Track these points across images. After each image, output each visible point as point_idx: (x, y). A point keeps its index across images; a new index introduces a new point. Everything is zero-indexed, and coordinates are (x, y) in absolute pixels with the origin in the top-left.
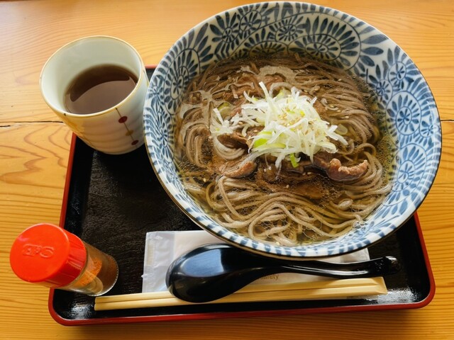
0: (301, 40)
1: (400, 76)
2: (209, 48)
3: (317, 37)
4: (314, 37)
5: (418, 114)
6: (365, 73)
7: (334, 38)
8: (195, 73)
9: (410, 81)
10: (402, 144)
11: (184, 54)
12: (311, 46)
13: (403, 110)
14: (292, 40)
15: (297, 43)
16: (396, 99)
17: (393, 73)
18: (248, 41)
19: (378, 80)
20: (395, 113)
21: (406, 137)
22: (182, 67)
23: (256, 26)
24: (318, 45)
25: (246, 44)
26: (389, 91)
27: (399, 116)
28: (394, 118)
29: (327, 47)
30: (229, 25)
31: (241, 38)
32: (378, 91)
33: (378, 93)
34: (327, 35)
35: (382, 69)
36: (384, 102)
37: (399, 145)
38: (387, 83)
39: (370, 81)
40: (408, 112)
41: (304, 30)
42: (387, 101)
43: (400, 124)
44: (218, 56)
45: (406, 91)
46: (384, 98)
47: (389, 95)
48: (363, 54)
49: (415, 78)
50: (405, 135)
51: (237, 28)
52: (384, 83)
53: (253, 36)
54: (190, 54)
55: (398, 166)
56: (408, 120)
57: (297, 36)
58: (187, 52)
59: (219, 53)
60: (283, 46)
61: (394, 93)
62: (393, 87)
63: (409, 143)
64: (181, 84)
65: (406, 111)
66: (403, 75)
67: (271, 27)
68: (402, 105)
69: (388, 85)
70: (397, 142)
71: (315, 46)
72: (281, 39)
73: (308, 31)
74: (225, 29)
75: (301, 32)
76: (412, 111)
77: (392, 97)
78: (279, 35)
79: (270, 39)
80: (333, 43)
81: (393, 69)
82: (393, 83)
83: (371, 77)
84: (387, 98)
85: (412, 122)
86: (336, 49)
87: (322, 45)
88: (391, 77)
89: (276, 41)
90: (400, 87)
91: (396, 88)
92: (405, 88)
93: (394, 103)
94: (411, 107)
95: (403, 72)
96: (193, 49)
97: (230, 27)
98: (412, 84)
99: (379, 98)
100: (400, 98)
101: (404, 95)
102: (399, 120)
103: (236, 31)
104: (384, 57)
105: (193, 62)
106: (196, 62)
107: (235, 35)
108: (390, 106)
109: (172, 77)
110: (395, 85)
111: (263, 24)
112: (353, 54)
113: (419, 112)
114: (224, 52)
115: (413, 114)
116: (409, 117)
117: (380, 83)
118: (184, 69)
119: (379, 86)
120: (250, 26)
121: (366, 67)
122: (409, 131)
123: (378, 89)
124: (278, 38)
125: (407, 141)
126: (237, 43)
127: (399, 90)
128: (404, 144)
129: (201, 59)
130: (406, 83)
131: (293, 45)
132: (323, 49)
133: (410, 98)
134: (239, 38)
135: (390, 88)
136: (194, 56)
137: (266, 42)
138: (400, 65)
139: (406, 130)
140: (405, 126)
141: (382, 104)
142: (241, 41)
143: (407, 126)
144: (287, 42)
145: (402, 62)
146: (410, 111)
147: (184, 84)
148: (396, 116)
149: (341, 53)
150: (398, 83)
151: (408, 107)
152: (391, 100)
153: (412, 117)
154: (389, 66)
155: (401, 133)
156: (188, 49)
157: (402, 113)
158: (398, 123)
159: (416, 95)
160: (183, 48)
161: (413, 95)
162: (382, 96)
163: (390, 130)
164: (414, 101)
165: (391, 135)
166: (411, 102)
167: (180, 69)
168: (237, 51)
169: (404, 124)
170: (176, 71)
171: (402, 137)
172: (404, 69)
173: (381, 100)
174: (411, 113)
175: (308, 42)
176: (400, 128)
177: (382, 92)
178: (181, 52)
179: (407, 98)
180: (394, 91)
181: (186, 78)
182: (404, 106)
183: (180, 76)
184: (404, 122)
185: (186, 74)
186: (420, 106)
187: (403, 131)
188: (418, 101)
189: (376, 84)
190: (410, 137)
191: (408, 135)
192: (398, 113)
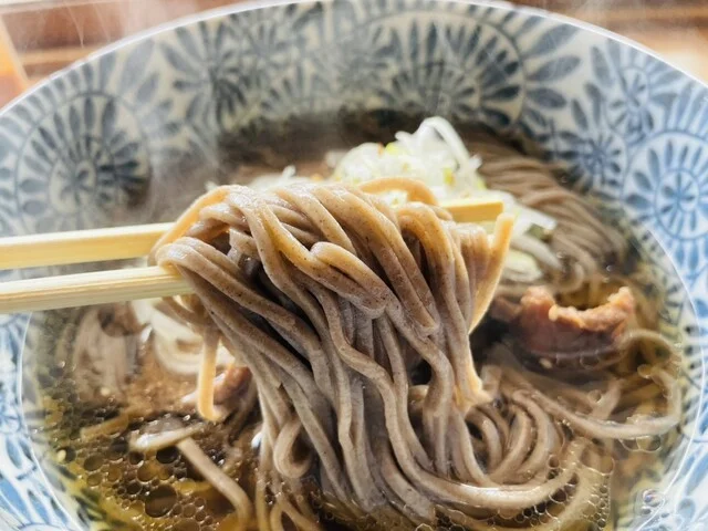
0: (388, 86)
1: (637, 103)
3: (422, 73)
4: (416, 76)
6: (548, 130)
7: (461, 67)
8: (133, 165)
10: (693, 262)
11: (88, 104)
12: (413, 96)
13: (670, 180)
14: (367, 90)
15: (382, 93)
16: (642, 163)
17: (617, 104)
18: (265, 96)
19: (584, 135)
20: (650, 196)
21: (701, 243)
22: (88, 140)
23: (278, 58)
25: (265, 105)
26: (617, 152)
27: (662, 201)
28: (651, 211)
29: (449, 92)
30: (213, 51)
32: (590, 161)
33: (591, 168)
34: (441, 64)
35: (587, 105)
36: (613, 183)
38: (607, 133)
39: (564, 145)
40: (686, 178)
41: (390, 60)
42: (619, 178)
43: (672, 221)
44: (195, 128)
45: (666, 130)
46: (610, 174)
47: (622, 160)
48: (533, 86)
49: (677, 87)
50: (694, 240)
51: (232, 62)
52: (601, 137)
53: (277, 84)
54: (110, 108)
56: (691, 198)
57: (376, 77)
58: (99, 104)
60: (352, 107)
61: (633, 150)
62: (624, 137)
65: (679, 179)
66: (643, 97)
67: (315, 61)
68: (663, 169)
69: (610, 139)
71: (423, 94)
72: (344, 88)
73: (399, 58)
77: (630, 161)
78: (339, 79)
79: (318, 93)
80: (461, 79)
81: (614, 93)
82: (623, 128)
83: (567, 135)
84: (616, 168)
86: (469, 91)
88: (614, 115)
89: (333, 95)
90: (645, 129)
91: (635, 136)
92: (659, 124)
93: (639, 176)
94: (688, 163)
95: (642, 88)
97: (215, 58)
98: (675, 105)
99: (597, 178)
100: (653, 156)
101: (659, 145)
102: (666, 210)
103: (234, 70)
104: (586, 73)
106: (132, 136)
107: (233, 78)
108: (631, 186)
109: (52, 155)
110: (631, 129)
111: (294, 52)
112: (511, 92)
114: (211, 121)
116: (694, 191)
117: (591, 142)
119: (588, 149)
120: (265, 57)
121: (547, 113)
122: (705, 224)
123: (587, 156)
124: (335, 87)
126: (241, 99)
127: (642, 139)
130: (658, 112)
131: (374, 102)
133: (680, 141)
134: (242, 87)
135: (619, 143)
137: (311, 99)
138: (630, 75)
139: (693, 225)
140: (688, 218)
141: (607, 189)
142: (249, 95)
143: (694, 214)
144: (359, 96)
145: (632, 65)
146: (691, 173)
147: (97, 183)
148: (655, 205)
149: (484, 98)
150: (636, 121)
151: (681, 169)
152: (628, 168)
153: (700, 186)
154: (604, 90)
155: (682, 240)
156: (100, 93)
157: (668, 192)
158: (666, 218)
159: (694, 128)
160: (83, 86)
161: (686, 132)
162: (602, 173)
163: (646, 245)
164: (694, 144)
165: (654, 256)
166: (685, 151)
167: (83, 142)
168: (245, 122)
169: (684, 212)
170: (66, 144)
171: (688, 247)
172: (643, 80)
173: (603, 181)
174: (695, 177)
175: (404, 87)
176: (674, 229)
177: (600, 161)
178: (79, 95)
179: (670, 147)
180: (630, 145)
181: (105, 169)
182: (669, 171)
183: (81, 159)
184: (679, 207)
185: (104, 160)
187: (686, 232)
188: (704, 139)
189: (580, 150)
191: (705, 235)
192: (656, 194)
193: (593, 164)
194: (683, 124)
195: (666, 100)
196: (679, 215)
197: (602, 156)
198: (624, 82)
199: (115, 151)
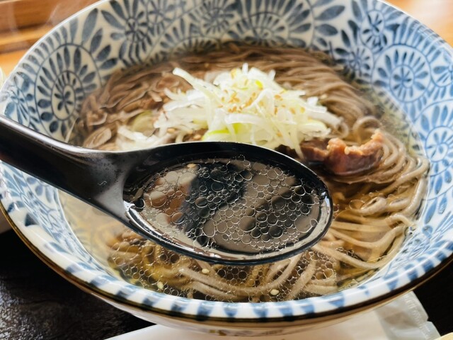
0: (234, 28)
1: (377, 30)
2: (108, 49)
3: (254, 19)
4: (250, 21)
5: (423, 64)
6: (328, 48)
7: (277, 14)
8: (94, 86)
9: (394, 28)
10: (413, 113)
11: (66, 51)
12: (250, 33)
13: (397, 71)
14: (222, 30)
15: (231, 32)
16: (381, 63)
17: (366, 31)
18: (163, 39)
19: (348, 50)
20: (387, 81)
21: (416, 103)
22: (68, 72)
23: (170, 15)
24: (258, 30)
25: (163, 44)
26: (368, 58)
27: (394, 83)
29: (270, 29)
30: (131, 14)
31: (153, 33)
32: (353, 64)
33: (353, 68)
34: (266, 12)
35: (349, 33)
36: (366, 75)
37: (409, 118)
38: (362, 47)
39: (337, 56)
40: (406, 70)
41: (235, 13)
42: (369, 72)
43: (399, 94)
44: (125, 62)
45: (394, 45)
46: (364, 70)
47: (370, 62)
48: (319, 23)
49: (400, 20)
50: (412, 102)
51: (143, 19)
52: (358, 50)
53: (170, 31)
54: (78, 54)
55: (421, 143)
56: (409, 80)
57: (227, 23)
58: (72, 50)
59: (126, 57)
60: (213, 41)
61: (377, 56)
62: (371, 49)
63: (424, 107)
64: (71, 98)
65: (402, 70)
66: (381, 27)
67: (191, 15)
68: (393, 66)
69: (364, 51)
70: (404, 117)
71: (255, 32)
72: (208, 31)
73: (240, 12)
74: (127, 20)
75: (232, 16)
76: (412, 65)
77: (375, 63)
78: (205, 25)
79: (193, 35)
80: (277, 21)
81: (364, 25)
82: (370, 44)
83: (340, 51)
84: (368, 67)
85: (417, 80)
86: (282, 28)
87: (262, 28)
88: (365, 37)
89: (202, 35)
90: (383, 44)
91: (377, 48)
92: (390, 41)
93: (380, 70)
94: (407, 61)
95: (380, 22)
96: (82, 46)
97: (133, 18)
98: (399, 30)
99: (357, 73)
100: (388, 58)
101: (391, 52)
102: (396, 87)
103: (144, 24)
104: (348, 14)
105: (85, 67)
106: (91, 68)
107: (144, 29)
108: (376, 76)
109: (51, 84)
110: (375, 45)
111: (179, 11)
112: (306, 28)
113: (423, 60)
114: (133, 55)
115: (415, 69)
116: (411, 76)
117: (353, 53)
118: (72, 77)
119: (351, 57)
120: (162, 15)
121: (328, 39)
122: (418, 93)
123: (351, 61)
124: (204, 30)
125: (420, 107)
126: (149, 41)
127: (381, 49)
128: (418, 113)
129: (99, 64)
130: (389, 35)
131: (226, 37)
132: (266, 34)
133: (402, 50)
134: (149, 34)
135: (368, 53)
136: (86, 59)
137: (190, 38)
138: (373, 15)
139: (412, 94)
140: (408, 91)
141: (363, 78)
142: (154, 39)
143: (411, 88)
144: (217, 35)
145: (374, 9)
146: (409, 66)
147: (76, 99)
148: (390, 85)
149: (290, 32)
150: (377, 41)
151: (403, 65)
152: (374, 67)
153: (414, 73)
154: (359, 24)
155: (406, 103)
156: (72, 44)
157: (396, 77)
158: (396, 92)
159: (409, 42)
160: (63, 41)
161: (405, 44)
162: (359, 70)
163: (387, 106)
164: (410, 51)
165: (392, 111)
166: (405, 55)
167: (65, 74)
168: (152, 55)
169: (406, 88)
170: (57, 77)
171: (409, 106)
172: (381, 17)
173: (361, 74)
174: (411, 69)
175: (244, 28)
176: (401, 97)
177: (358, 63)
178: (60, 46)
179: (397, 53)
180: (375, 53)
181: (79, 90)
182: (397, 66)
183: (66, 85)
184: (403, 86)
185: (78, 85)
186: (422, 52)
187: (408, 98)
188: (415, 48)
189: (347, 58)
190: (422, 99)
191: (419, 99)
192: (390, 79)
193: (355, 65)
194: (403, 41)
196: (404, 89)
197: (359, 61)
198: (370, 19)
199: (82, 78)
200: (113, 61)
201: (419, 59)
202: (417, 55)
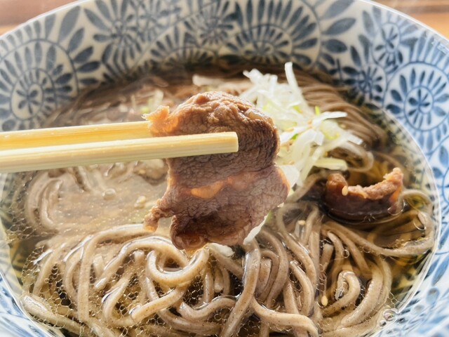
0: (233, 40)
1: (392, 46)
2: (90, 50)
3: (255, 31)
4: (251, 33)
5: (444, 85)
6: (336, 67)
7: (280, 27)
8: (68, 89)
10: (430, 145)
11: (38, 47)
12: (250, 47)
13: (414, 94)
14: (220, 42)
15: (230, 45)
16: (395, 84)
17: (379, 48)
18: (154, 46)
19: (358, 69)
20: (401, 105)
21: (434, 132)
22: (38, 70)
23: (163, 21)
24: (260, 44)
25: (153, 52)
26: (380, 79)
27: (409, 108)
28: (402, 114)
29: (272, 43)
30: (119, 15)
31: (143, 40)
32: (363, 85)
33: (363, 90)
34: (268, 25)
35: (360, 50)
36: (378, 99)
38: (373, 66)
39: (346, 76)
40: (424, 92)
41: (235, 24)
42: (381, 95)
43: (415, 121)
44: (108, 67)
45: (411, 63)
46: (375, 93)
47: (383, 84)
48: (326, 38)
49: (418, 34)
50: (430, 130)
51: (133, 23)
52: (369, 69)
53: (162, 39)
54: (52, 52)
56: (427, 105)
57: (226, 35)
58: (45, 47)
59: (110, 61)
60: (210, 53)
61: (390, 76)
62: (384, 68)
63: (443, 137)
64: (38, 98)
65: (419, 93)
66: (396, 42)
67: (187, 24)
68: (409, 87)
69: (376, 70)
71: (255, 46)
72: (204, 42)
73: (241, 23)
74: (114, 22)
75: (231, 27)
76: (431, 86)
77: (388, 84)
78: (202, 36)
79: (188, 45)
80: (280, 35)
81: (377, 40)
82: (383, 63)
83: (349, 70)
84: (380, 89)
85: (437, 104)
86: (286, 43)
87: (264, 42)
88: (378, 54)
89: (198, 46)
90: (398, 62)
91: (391, 67)
92: (406, 59)
93: (393, 92)
94: (425, 82)
95: (395, 36)
96: (58, 44)
97: (121, 20)
98: (416, 46)
99: (367, 96)
100: (403, 79)
101: (407, 72)
102: (411, 113)
103: (134, 29)
104: (359, 28)
105: (60, 67)
106: (67, 69)
107: (133, 34)
108: (389, 100)
110: (388, 63)
111: (173, 18)
112: (312, 43)
113: (444, 80)
114: (119, 61)
115: (434, 91)
116: (429, 99)
117: (363, 73)
118: (43, 75)
119: (361, 77)
120: (154, 21)
121: (335, 56)
122: (436, 120)
123: (361, 82)
124: (200, 41)
125: (439, 137)
126: (139, 48)
127: (396, 68)
128: (436, 144)
129: (77, 65)
130: (405, 51)
131: (224, 51)
132: (268, 49)
134: (139, 40)
135: (381, 72)
136: (61, 58)
137: (185, 48)
138: (387, 28)
139: (429, 122)
140: (425, 117)
141: (374, 102)
142: (144, 46)
143: (429, 114)
144: (214, 46)
145: (389, 22)
146: (427, 88)
147: (43, 99)
148: (404, 110)
149: (295, 47)
150: (391, 59)
151: (420, 86)
152: (387, 90)
153: (433, 96)
154: (371, 39)
155: (422, 131)
156: (46, 40)
157: (412, 101)
158: (411, 119)
159: (428, 60)
160: (34, 36)
161: (423, 62)
162: (370, 92)
164: (429, 70)
166: (423, 74)
167: (34, 72)
168: (141, 63)
169: (423, 113)
170: (23, 73)
171: (426, 135)
172: (396, 31)
173: (371, 97)
174: (430, 91)
175: (244, 42)
176: (417, 125)
177: (369, 84)
178: (31, 41)
179: (414, 72)
180: (388, 73)
181: (49, 90)
182: (413, 89)
183: (33, 83)
184: (420, 111)
185: (48, 85)
186: (443, 71)
187: (425, 126)
188: (435, 66)
189: (356, 78)
190: (441, 127)
191: (437, 127)
192: (405, 103)
193: (365, 87)
194: (421, 58)
195: (411, 43)
196: (420, 115)
197: (370, 82)
198: (383, 34)
199: (55, 78)
200: (95, 65)
201: (440, 79)
202: (437, 74)
